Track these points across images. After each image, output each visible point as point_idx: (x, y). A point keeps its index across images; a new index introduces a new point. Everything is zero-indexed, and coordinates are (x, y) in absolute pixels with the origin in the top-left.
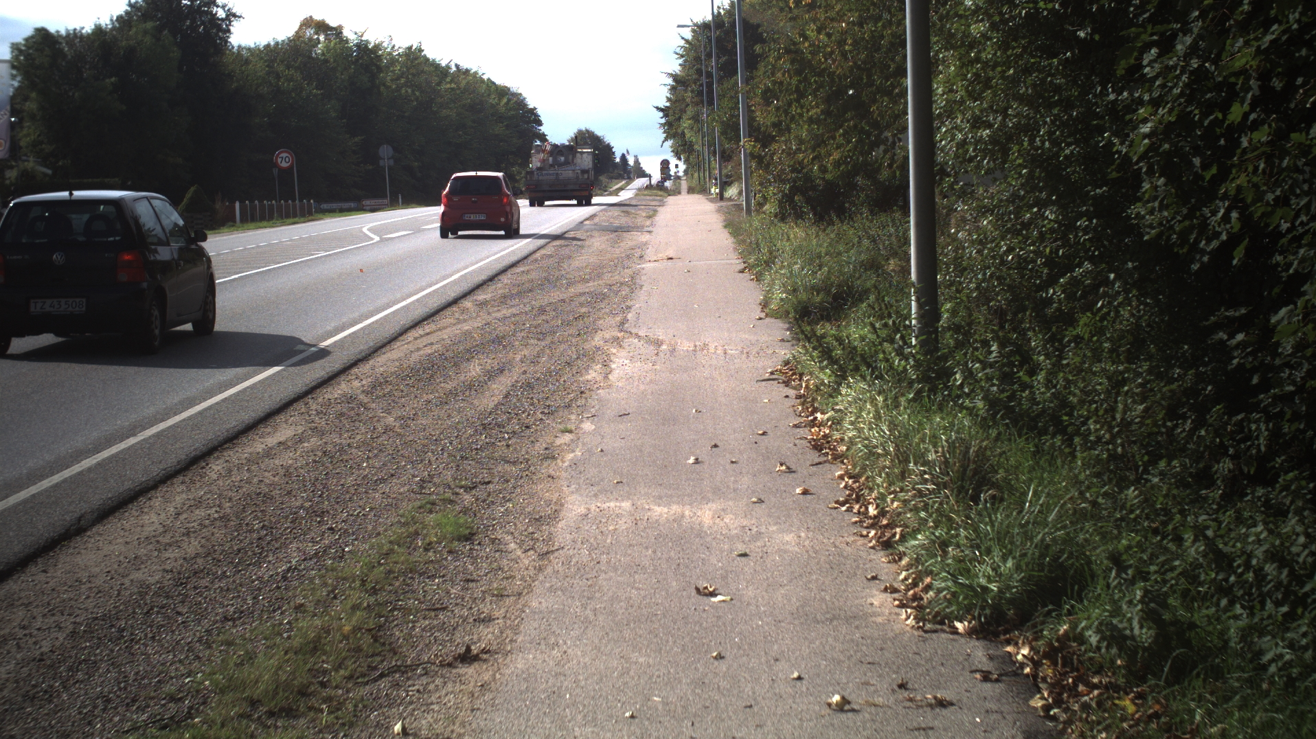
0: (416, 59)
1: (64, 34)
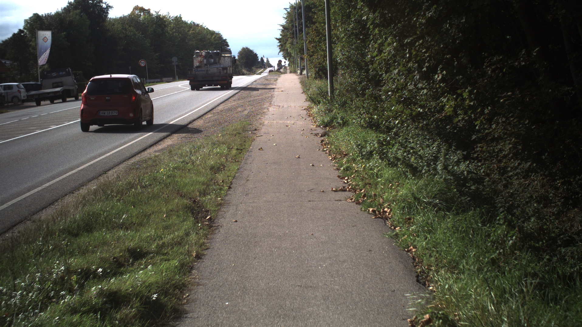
0: (179, 21)
1: (44, 16)
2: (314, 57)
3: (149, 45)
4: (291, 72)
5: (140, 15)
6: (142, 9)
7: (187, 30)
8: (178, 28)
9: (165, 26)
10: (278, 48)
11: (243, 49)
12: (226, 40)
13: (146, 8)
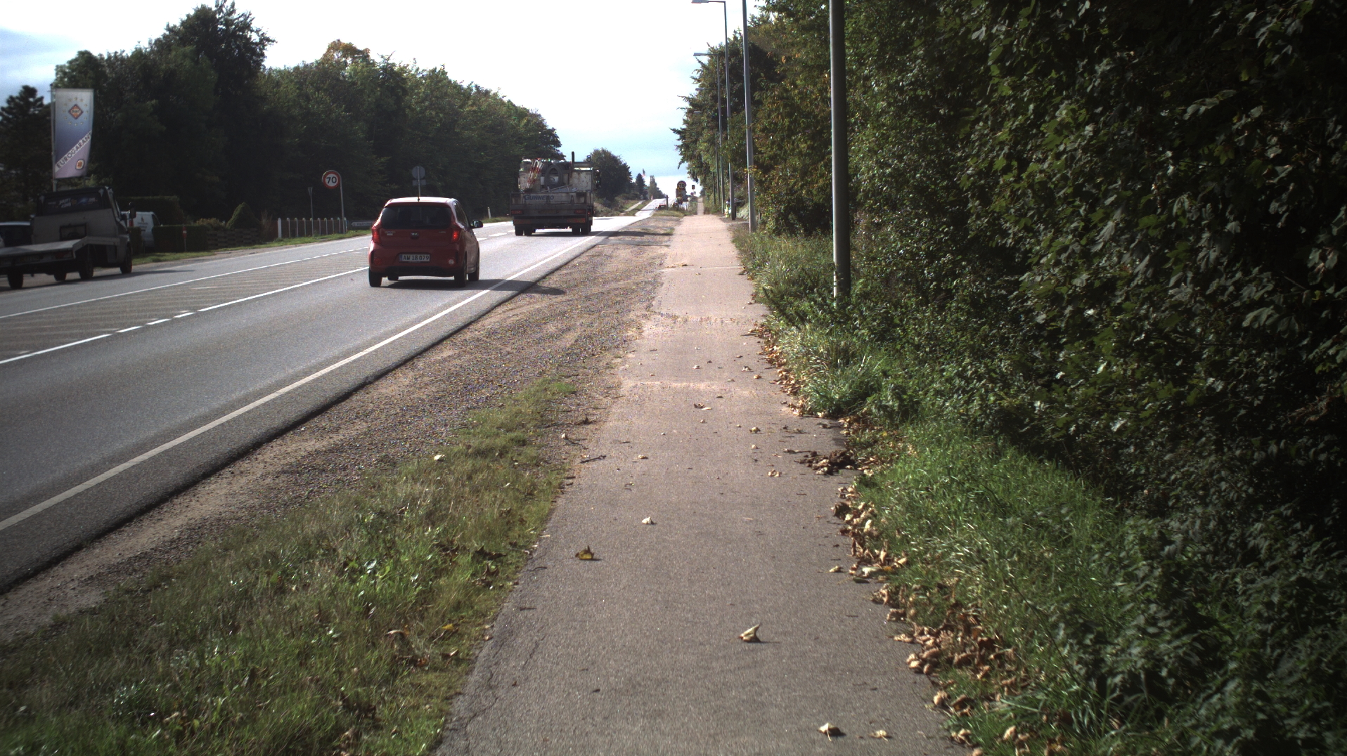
0: (440, 81)
1: (106, 57)
2: (773, 172)
3: (361, 135)
4: (707, 211)
5: (345, 62)
6: (349, 50)
7: (457, 103)
8: (436, 97)
9: (405, 92)
10: (678, 152)
11: (597, 153)
12: (554, 130)
13: (360, 47)
